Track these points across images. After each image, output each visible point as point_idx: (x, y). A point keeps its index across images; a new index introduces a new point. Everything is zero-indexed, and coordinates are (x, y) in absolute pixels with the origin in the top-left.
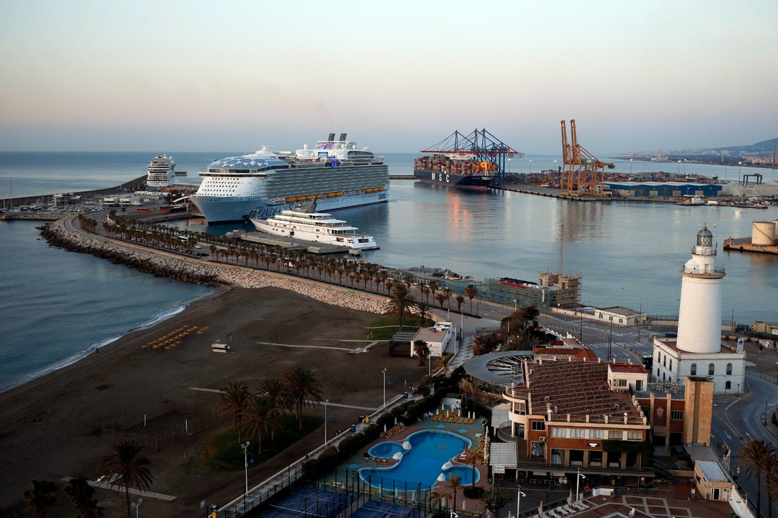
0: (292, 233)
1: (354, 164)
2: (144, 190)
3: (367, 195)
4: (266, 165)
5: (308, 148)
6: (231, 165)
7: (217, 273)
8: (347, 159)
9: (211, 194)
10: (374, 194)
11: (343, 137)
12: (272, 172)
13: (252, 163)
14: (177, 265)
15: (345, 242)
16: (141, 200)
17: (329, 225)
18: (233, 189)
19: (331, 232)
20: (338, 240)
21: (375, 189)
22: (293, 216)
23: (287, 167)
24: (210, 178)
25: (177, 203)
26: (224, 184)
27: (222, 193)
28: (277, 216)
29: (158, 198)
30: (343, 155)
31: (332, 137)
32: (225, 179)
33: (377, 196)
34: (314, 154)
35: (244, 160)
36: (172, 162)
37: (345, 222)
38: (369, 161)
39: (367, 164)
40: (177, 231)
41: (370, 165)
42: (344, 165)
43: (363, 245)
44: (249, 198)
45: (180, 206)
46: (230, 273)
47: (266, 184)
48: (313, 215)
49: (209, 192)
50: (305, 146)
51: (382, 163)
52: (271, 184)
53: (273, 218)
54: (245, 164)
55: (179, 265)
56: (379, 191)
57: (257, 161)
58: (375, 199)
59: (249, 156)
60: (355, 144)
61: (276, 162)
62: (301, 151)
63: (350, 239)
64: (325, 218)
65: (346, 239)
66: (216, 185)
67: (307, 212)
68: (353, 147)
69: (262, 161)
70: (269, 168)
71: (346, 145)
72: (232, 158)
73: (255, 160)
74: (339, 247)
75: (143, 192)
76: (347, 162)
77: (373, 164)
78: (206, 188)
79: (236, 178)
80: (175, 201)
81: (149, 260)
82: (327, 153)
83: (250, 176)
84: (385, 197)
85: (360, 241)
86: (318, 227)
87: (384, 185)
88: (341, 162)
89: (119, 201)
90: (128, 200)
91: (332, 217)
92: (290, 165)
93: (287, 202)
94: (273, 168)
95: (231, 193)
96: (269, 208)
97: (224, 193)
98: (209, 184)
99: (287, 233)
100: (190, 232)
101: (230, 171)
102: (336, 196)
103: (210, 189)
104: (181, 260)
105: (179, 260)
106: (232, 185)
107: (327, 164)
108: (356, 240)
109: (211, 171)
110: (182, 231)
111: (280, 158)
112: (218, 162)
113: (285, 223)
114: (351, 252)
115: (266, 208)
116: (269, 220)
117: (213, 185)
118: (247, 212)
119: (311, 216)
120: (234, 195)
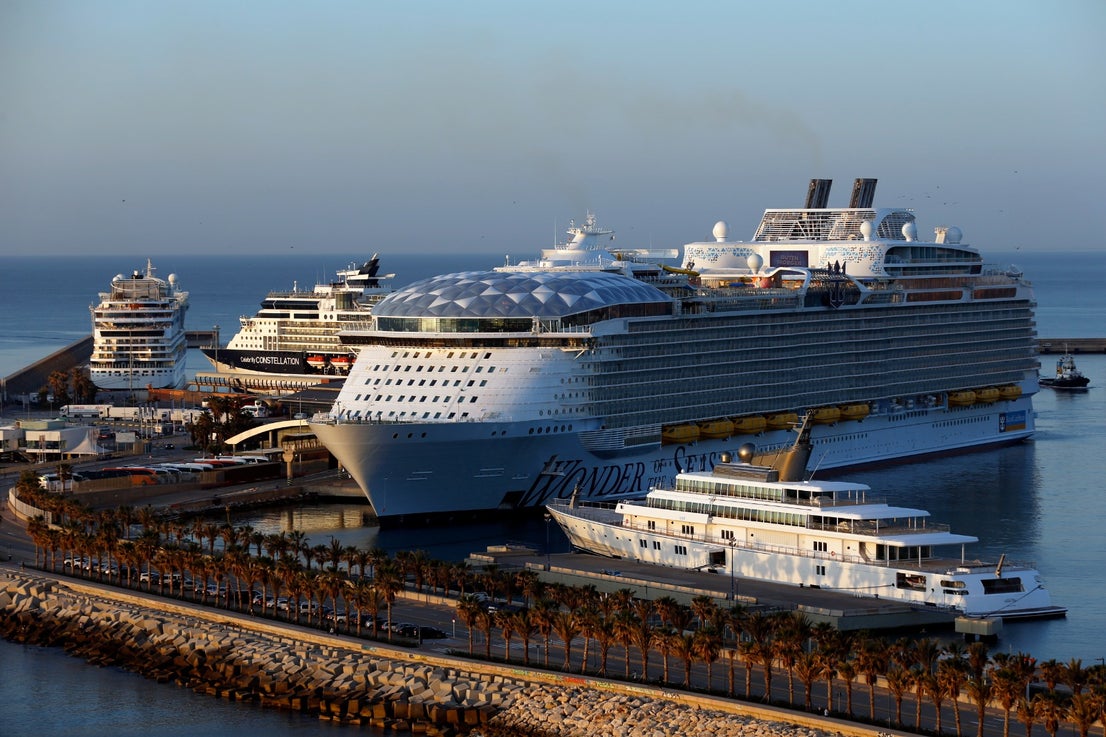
0: (718, 558)
1: (910, 298)
2: (92, 403)
3: (957, 415)
4: (592, 303)
5: (728, 237)
6: (462, 303)
7: (496, 698)
8: (884, 274)
9: (387, 410)
10: (981, 411)
11: (865, 192)
12: (616, 326)
13: (540, 295)
14: (339, 671)
15: (933, 590)
16: (106, 437)
17: (864, 526)
18: (469, 393)
19: (872, 552)
20: (902, 582)
21: (987, 393)
22: (721, 491)
23: (667, 308)
24: (381, 352)
25: (240, 446)
26: (435, 375)
27: (432, 408)
28: (656, 494)
29: (159, 429)
30: (866, 262)
31: (820, 192)
32: (439, 354)
33: (995, 420)
34: (758, 261)
35: (509, 284)
36: (180, 296)
37: (925, 513)
38: (965, 283)
39: (959, 295)
40: (297, 548)
41: (966, 298)
42: (873, 298)
43: (1000, 602)
44: (531, 427)
45: (258, 456)
46: (549, 699)
47: (591, 372)
48: (797, 487)
49: (382, 405)
50: (718, 230)
51: (1012, 292)
52: (609, 373)
53: (640, 500)
54: (514, 297)
55: (348, 670)
56: (1002, 399)
57: (557, 284)
58: (986, 431)
59: (524, 269)
60: (911, 218)
61: (627, 291)
62: (705, 247)
63: (948, 578)
64: (844, 499)
65: (935, 579)
66: (406, 377)
67: (774, 477)
68: (905, 229)
69: (576, 286)
70: (600, 315)
71: (878, 221)
72: (463, 277)
73: (547, 284)
74: (913, 608)
75: (92, 408)
76: (884, 289)
77: (976, 295)
78: (369, 389)
79: (481, 351)
80: (234, 440)
81: (228, 649)
82: (805, 254)
83: (534, 343)
84: (1022, 425)
85: (990, 587)
86: (822, 535)
87: (1019, 376)
88: (862, 288)
89: (23, 442)
90: (55, 436)
91: (871, 498)
92: (677, 302)
93: (668, 442)
94: (623, 311)
95: (466, 406)
96: (601, 464)
97: (439, 406)
98: (380, 374)
99: (698, 560)
100: (352, 550)
101: (461, 325)
102: (844, 419)
103: (385, 391)
104: (349, 652)
105: (342, 652)
106: (464, 378)
107: (812, 297)
108: (974, 581)
109: (384, 324)
110: (322, 549)
111: (638, 274)
112: (411, 293)
113: (691, 518)
114: (961, 624)
115: (590, 463)
116: (625, 509)
117: (395, 376)
118: (521, 481)
119: (791, 494)
120: (476, 413)
